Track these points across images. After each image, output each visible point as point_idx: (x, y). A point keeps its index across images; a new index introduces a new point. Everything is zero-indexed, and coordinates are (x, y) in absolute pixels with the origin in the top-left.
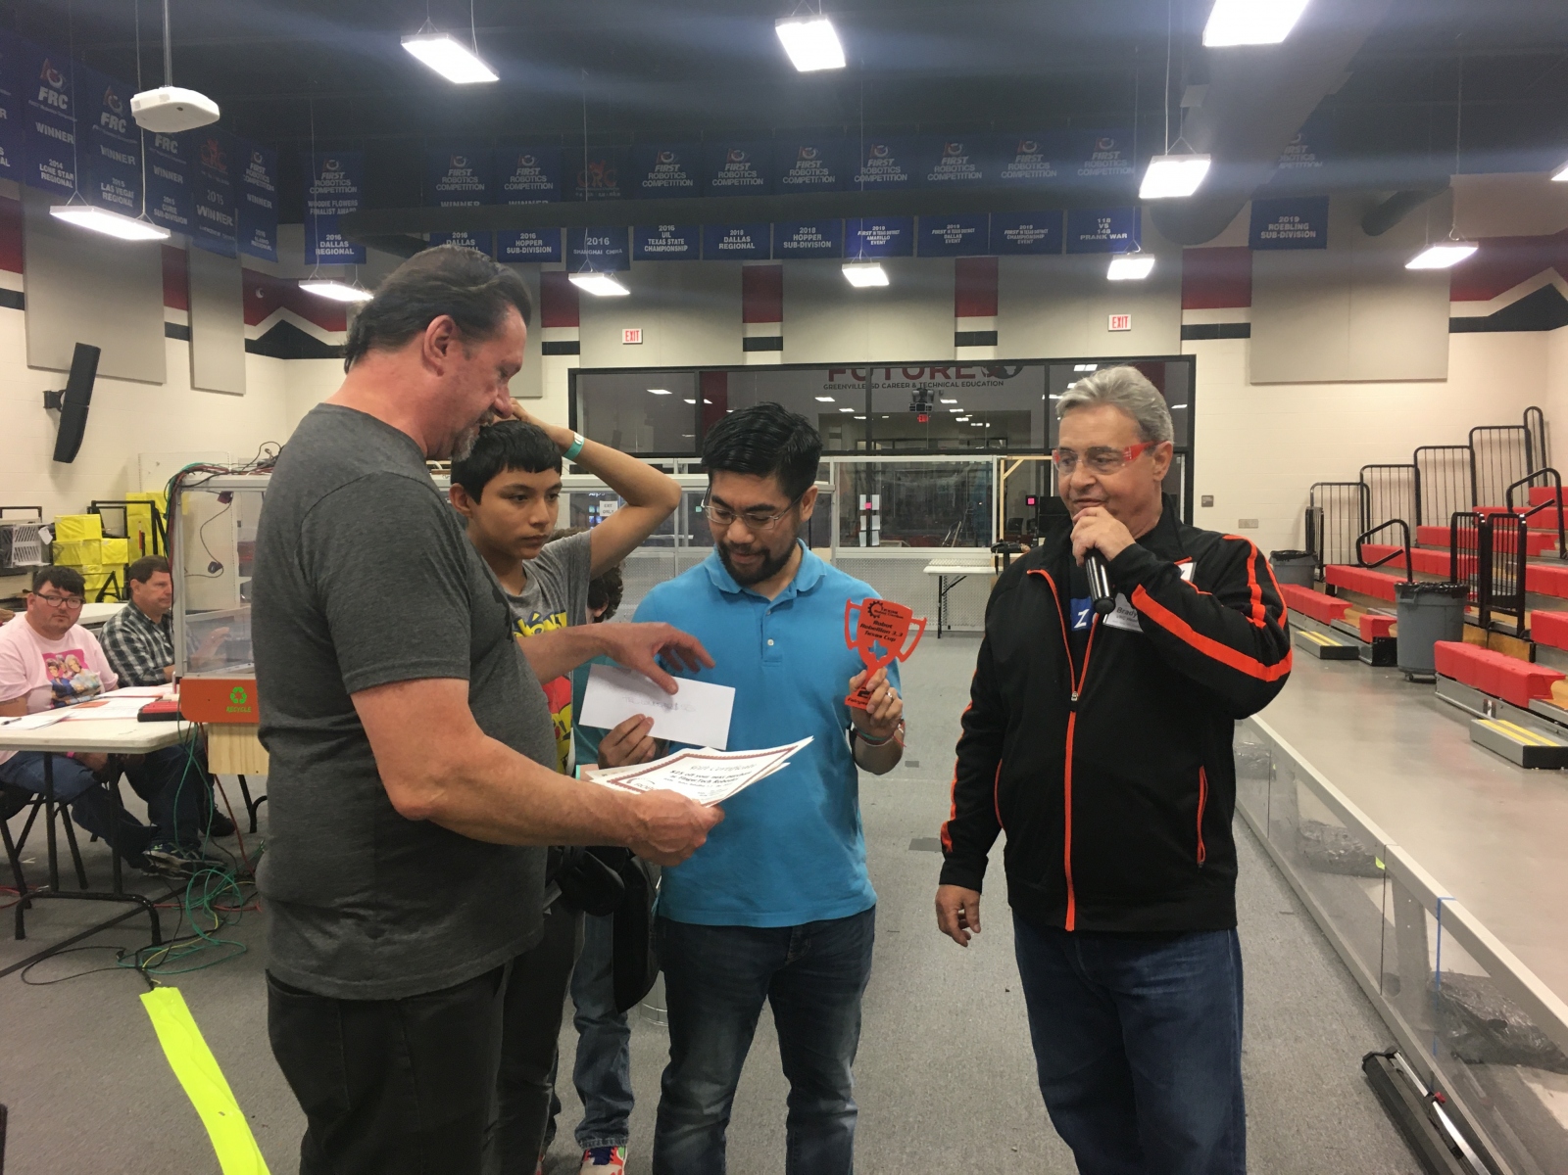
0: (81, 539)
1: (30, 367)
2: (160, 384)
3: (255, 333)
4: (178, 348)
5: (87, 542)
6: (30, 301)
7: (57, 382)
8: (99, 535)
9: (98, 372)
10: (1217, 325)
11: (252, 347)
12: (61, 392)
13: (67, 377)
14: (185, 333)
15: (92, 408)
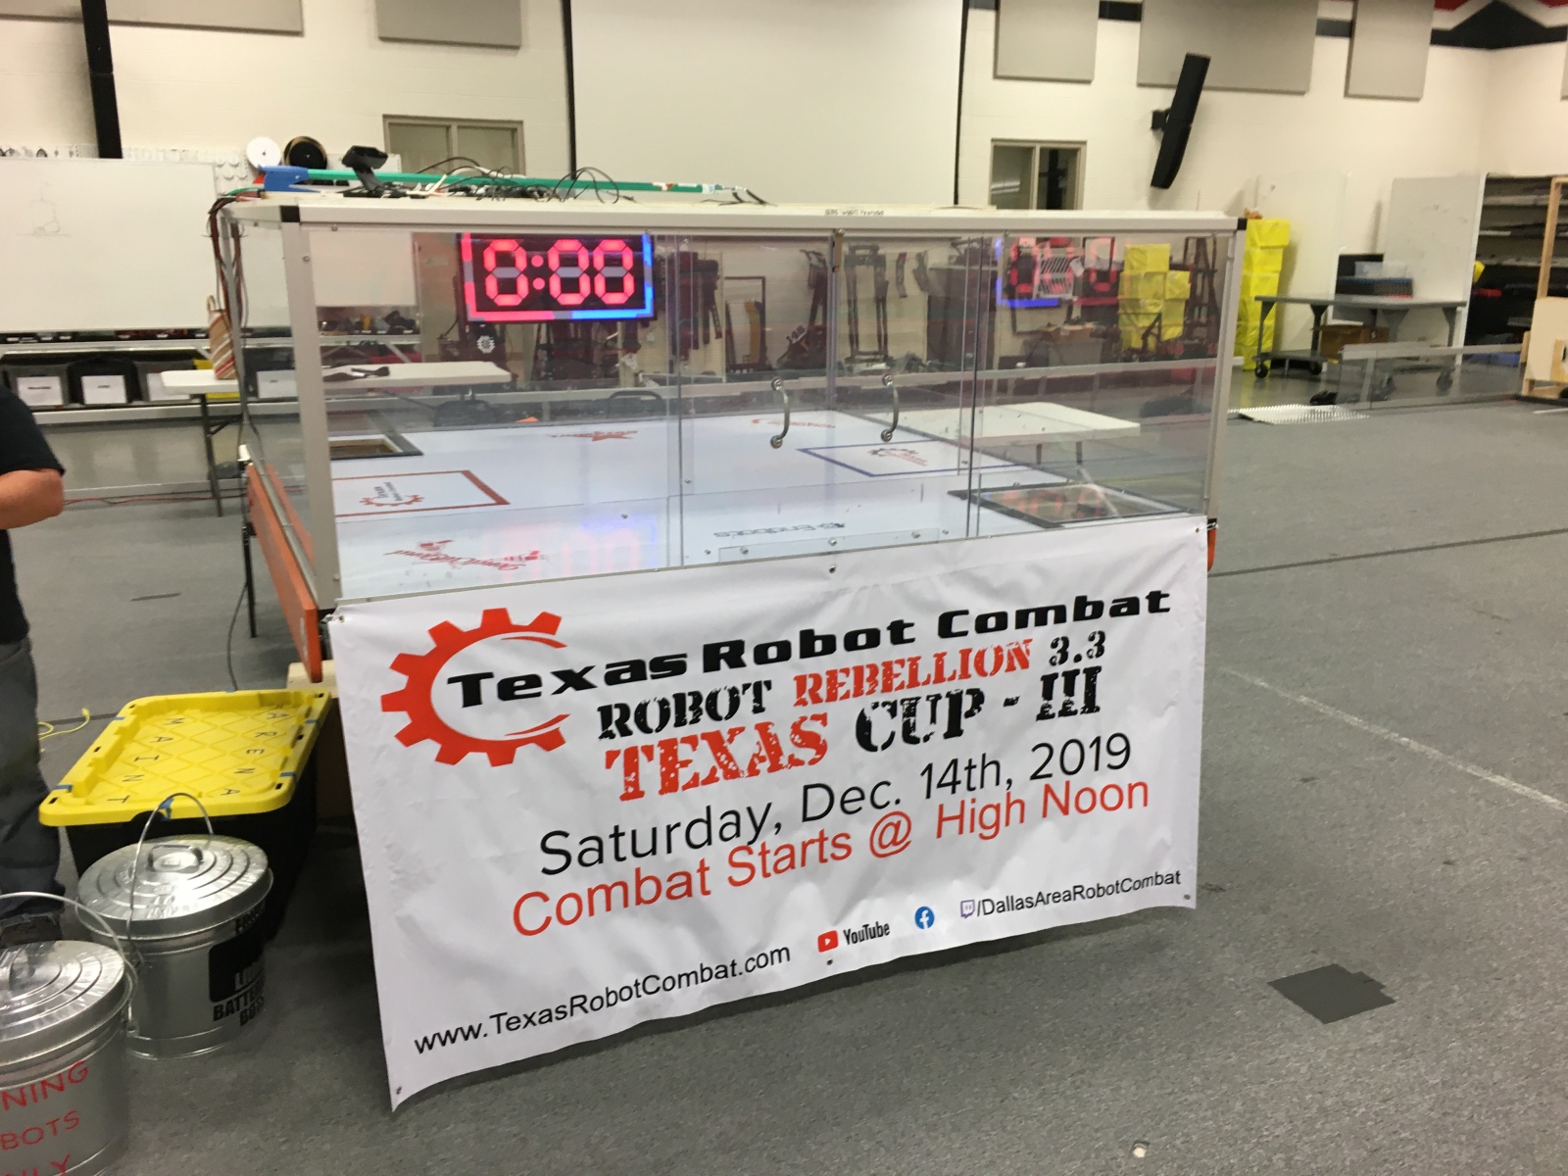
0: (1143, 273)
1: (1140, 85)
2: (1302, 93)
3: (1448, 21)
4: (1333, 49)
5: (1150, 276)
6: (1146, 14)
7: (1164, 100)
8: (1165, 267)
9: (1207, 82)
11: (1440, 38)
12: (1167, 112)
13: (1171, 94)
14: (1347, 30)
15: (1194, 126)
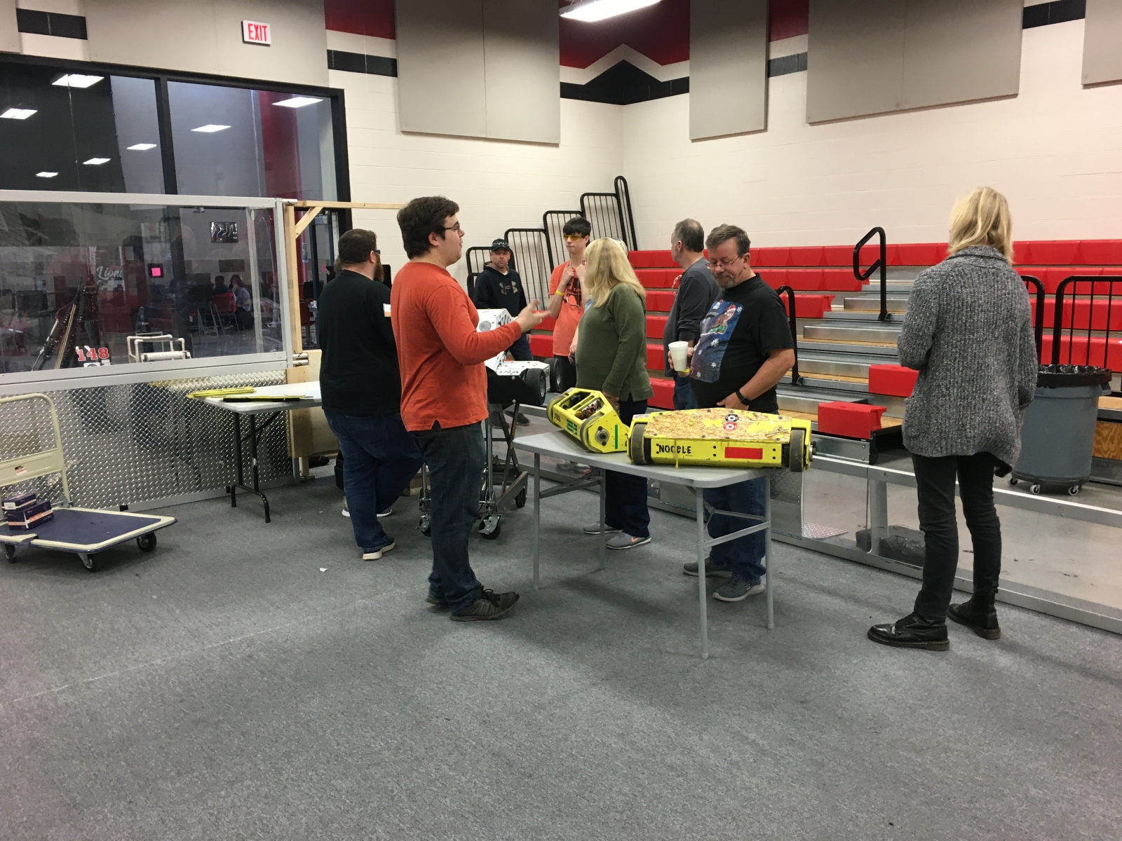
10: (362, 56)
